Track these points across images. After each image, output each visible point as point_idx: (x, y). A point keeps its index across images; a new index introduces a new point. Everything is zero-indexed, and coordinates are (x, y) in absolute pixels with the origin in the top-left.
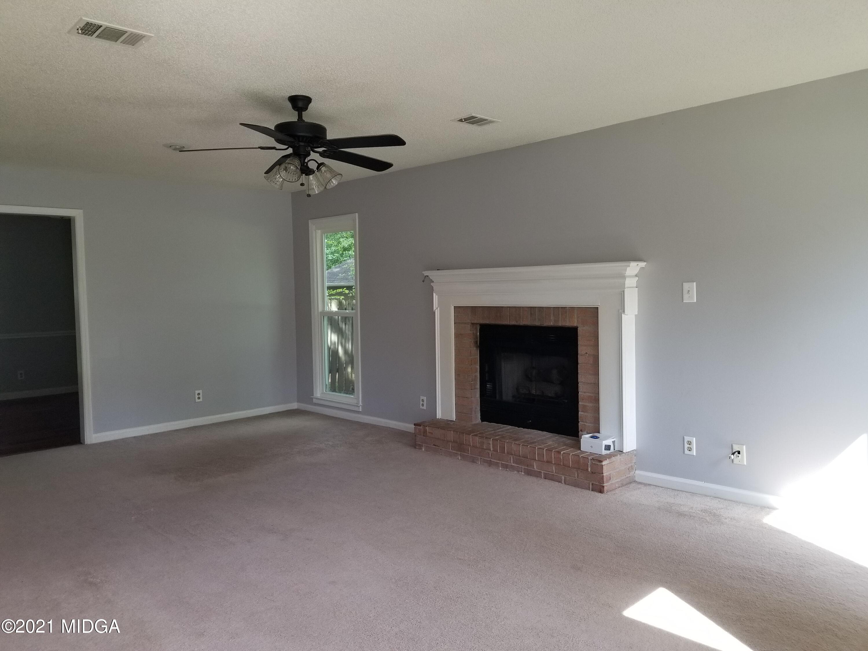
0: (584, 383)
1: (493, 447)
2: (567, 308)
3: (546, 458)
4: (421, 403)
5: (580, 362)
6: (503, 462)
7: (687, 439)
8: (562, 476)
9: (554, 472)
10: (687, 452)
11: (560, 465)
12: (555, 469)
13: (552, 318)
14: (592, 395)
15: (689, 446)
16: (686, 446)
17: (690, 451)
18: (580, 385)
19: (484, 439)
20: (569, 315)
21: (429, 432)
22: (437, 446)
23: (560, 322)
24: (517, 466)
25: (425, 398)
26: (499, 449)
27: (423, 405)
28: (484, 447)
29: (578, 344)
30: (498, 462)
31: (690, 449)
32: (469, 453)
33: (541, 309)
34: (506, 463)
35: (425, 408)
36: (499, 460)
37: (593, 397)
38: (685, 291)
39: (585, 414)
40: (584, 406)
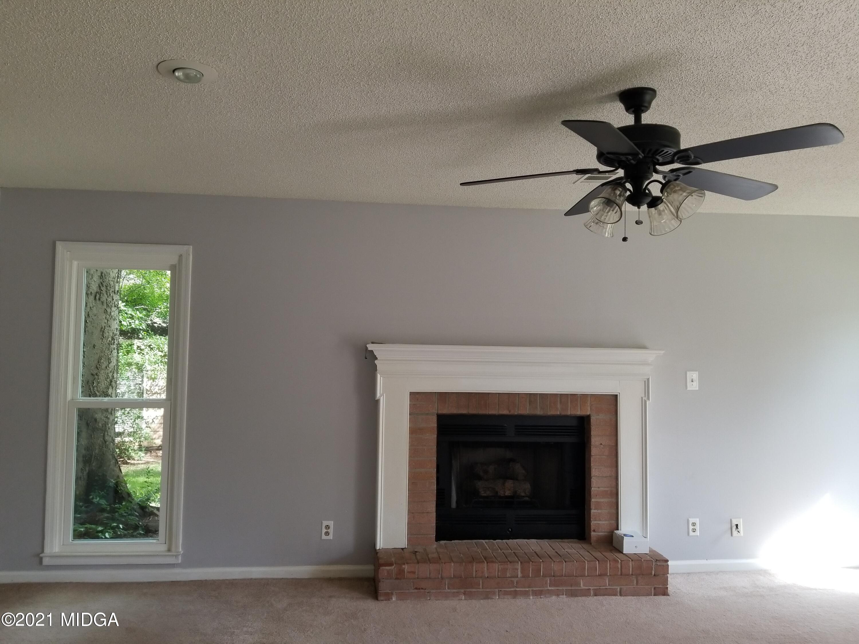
0: (599, 477)
1: (522, 573)
2: (578, 395)
3: (599, 571)
4: (324, 530)
5: (593, 455)
6: (534, 589)
7: (691, 520)
8: (617, 587)
9: (607, 585)
10: (692, 533)
11: (617, 575)
12: (609, 581)
13: (559, 406)
14: (606, 489)
15: (693, 527)
16: (691, 527)
17: (694, 532)
18: (594, 480)
19: (508, 565)
20: (580, 403)
21: (408, 572)
22: (422, 589)
23: (569, 411)
24: (557, 588)
25: (331, 523)
26: (532, 573)
27: (327, 534)
28: (508, 574)
29: (592, 434)
30: (527, 590)
31: (694, 531)
32: (480, 588)
33: (543, 396)
34: (539, 589)
35: (331, 537)
36: (529, 587)
37: (609, 492)
38: (689, 380)
39: (599, 511)
40: (597, 503)
